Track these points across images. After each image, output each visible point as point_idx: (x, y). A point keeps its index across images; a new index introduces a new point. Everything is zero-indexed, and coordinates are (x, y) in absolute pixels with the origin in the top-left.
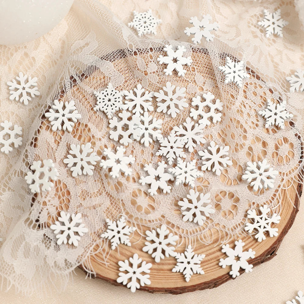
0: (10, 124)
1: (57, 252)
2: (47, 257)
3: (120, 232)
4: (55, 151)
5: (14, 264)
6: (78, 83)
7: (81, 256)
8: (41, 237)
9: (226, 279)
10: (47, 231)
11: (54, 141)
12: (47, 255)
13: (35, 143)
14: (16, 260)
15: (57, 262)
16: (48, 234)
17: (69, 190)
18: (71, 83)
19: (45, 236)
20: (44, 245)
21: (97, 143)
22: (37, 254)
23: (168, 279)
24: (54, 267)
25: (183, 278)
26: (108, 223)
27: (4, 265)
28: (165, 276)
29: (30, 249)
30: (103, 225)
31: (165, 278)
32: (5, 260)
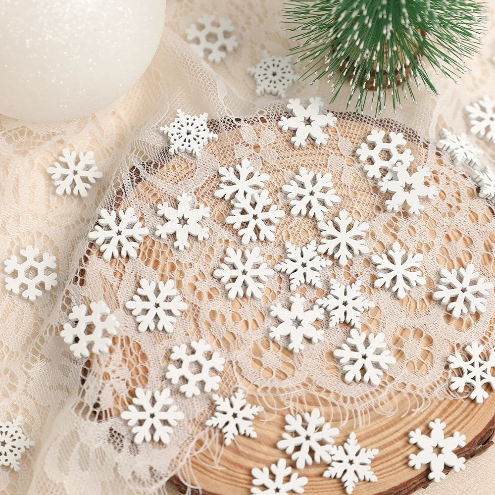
0: (36, 252)
1: (135, 455)
2: (119, 465)
3: (238, 415)
4: (117, 288)
5: (65, 482)
6: (143, 176)
7: (175, 460)
8: (106, 433)
9: (414, 486)
10: (115, 422)
11: (113, 274)
12: (118, 462)
13: (82, 278)
14: (67, 474)
15: (136, 472)
16: (116, 427)
17: (145, 352)
18: (131, 176)
19: (113, 432)
20: (112, 446)
21: (185, 272)
22: (101, 462)
23: (317, 491)
24: (132, 481)
25: (341, 488)
26: (215, 401)
27: (47, 485)
28: (312, 487)
29: (88, 456)
30: (207, 406)
31: (313, 489)
32: (49, 477)
